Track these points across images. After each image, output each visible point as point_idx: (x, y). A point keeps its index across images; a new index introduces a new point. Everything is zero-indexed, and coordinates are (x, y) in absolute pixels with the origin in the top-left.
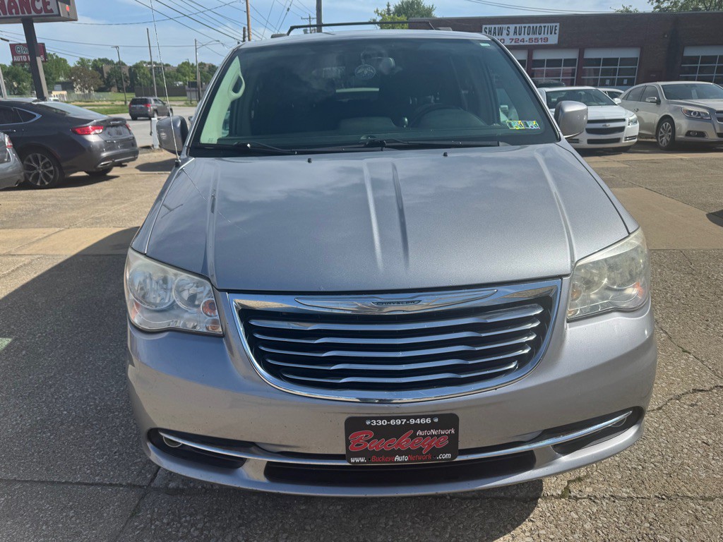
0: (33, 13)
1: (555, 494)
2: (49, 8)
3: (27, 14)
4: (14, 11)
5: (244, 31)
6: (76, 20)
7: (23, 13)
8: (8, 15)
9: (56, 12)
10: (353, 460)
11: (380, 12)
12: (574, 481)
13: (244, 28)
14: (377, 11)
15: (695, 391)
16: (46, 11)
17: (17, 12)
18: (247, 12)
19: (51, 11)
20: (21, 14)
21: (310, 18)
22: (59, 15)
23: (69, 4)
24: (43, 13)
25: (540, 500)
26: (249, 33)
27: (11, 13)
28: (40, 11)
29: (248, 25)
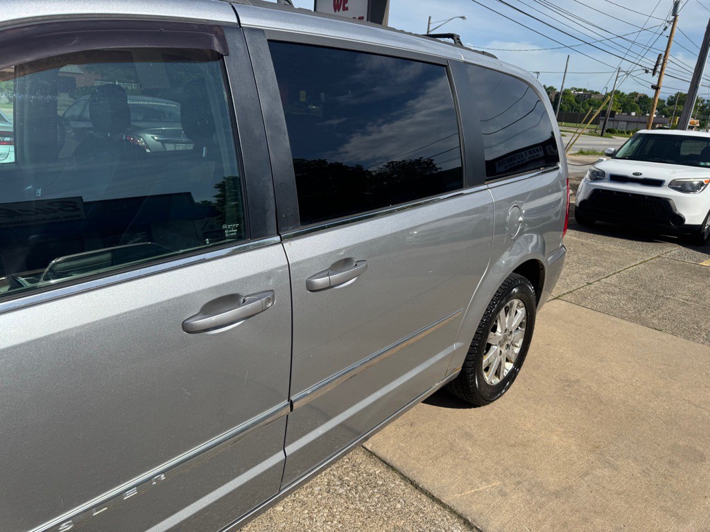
5: (659, 59)
13: (660, 55)
26: (664, 60)
29: (666, 52)
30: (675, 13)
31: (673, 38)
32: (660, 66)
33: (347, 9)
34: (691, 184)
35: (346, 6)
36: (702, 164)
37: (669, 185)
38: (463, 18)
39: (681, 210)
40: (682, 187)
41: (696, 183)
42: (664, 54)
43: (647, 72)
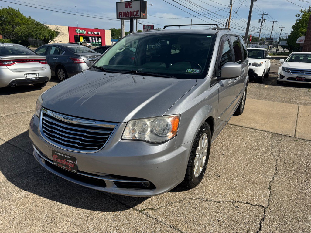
0: (133, 16)
1: (138, 209)
2: (138, 14)
3: (131, 17)
4: (128, 16)
5: (227, 21)
6: (146, 19)
7: (130, 16)
8: (126, 17)
9: (140, 16)
10: (55, 163)
11: (303, 11)
12: (149, 209)
13: (227, 19)
14: (302, 10)
15: (247, 203)
16: (137, 15)
17: (129, 16)
18: (230, 13)
19: (138, 16)
20: (129, 17)
21: (263, 15)
22: (140, 17)
23: (145, 13)
24: (136, 16)
25: (132, 209)
26: (229, 21)
27: (127, 16)
28: (135, 16)
29: (229, 18)
30: (231, 4)
31: (231, 13)
32: (228, 24)
33: (131, 7)
34: (257, 64)
35: (131, 6)
36: (259, 58)
37: (252, 64)
38: (151, 5)
39: (256, 72)
40: (256, 65)
41: (259, 63)
42: (229, 19)
43: (223, 26)
